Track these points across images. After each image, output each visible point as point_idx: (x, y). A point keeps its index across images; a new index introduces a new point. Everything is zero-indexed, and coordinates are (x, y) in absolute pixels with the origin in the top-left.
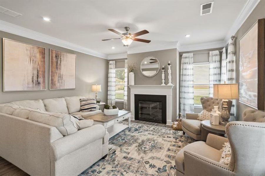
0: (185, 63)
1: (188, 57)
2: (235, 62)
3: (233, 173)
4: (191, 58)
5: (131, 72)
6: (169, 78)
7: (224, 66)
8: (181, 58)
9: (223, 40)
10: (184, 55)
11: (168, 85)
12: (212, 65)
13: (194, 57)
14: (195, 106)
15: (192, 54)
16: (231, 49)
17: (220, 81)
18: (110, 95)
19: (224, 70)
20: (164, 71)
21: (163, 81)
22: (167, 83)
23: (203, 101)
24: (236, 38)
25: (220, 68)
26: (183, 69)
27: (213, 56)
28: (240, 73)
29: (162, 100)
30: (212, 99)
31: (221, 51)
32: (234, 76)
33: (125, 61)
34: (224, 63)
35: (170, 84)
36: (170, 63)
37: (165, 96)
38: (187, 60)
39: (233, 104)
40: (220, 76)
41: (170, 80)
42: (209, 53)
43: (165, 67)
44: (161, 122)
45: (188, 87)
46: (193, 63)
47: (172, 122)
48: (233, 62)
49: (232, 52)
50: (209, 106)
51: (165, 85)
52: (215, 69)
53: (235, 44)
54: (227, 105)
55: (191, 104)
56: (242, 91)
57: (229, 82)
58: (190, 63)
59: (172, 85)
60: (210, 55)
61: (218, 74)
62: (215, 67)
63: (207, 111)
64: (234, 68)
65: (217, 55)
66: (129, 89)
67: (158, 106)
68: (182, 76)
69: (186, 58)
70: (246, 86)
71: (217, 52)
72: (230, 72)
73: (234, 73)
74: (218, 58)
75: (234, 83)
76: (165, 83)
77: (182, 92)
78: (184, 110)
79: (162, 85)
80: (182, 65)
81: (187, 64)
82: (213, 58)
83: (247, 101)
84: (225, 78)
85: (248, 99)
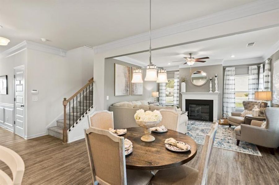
0: (228, 75)
1: (231, 71)
2: (270, 76)
3: (267, 130)
4: (234, 71)
5: (183, 82)
6: (216, 87)
7: (261, 78)
8: (225, 71)
9: (261, 58)
10: (227, 69)
11: (215, 92)
12: (251, 77)
13: (235, 71)
14: (236, 109)
15: (234, 68)
16: (267, 67)
17: (258, 89)
18: (161, 100)
19: (261, 81)
20: (212, 82)
21: (211, 89)
22: (214, 90)
23: (244, 103)
24: (271, 60)
25: (258, 79)
26: (226, 80)
27: (252, 69)
28: (273, 84)
29: (209, 104)
30: (252, 102)
31: (259, 66)
32: (269, 86)
33: (174, 73)
34: (261, 76)
35: (216, 91)
36: (216, 75)
37: (213, 101)
38: (229, 73)
39: (268, 105)
40: (258, 85)
41: (217, 88)
42: (248, 68)
43: (212, 78)
44: (208, 120)
45: (230, 94)
46: (234, 75)
47: (218, 120)
48: (268, 76)
49: (268, 69)
50: (250, 107)
51: (212, 92)
52: (254, 80)
53: (270, 63)
54: (264, 104)
55: (232, 107)
56: (274, 96)
57: (266, 90)
58: (232, 75)
59: (218, 92)
60: (250, 69)
61: (257, 84)
62: (254, 78)
63: (248, 110)
64: (270, 81)
65: (255, 69)
66: (181, 95)
67: (200, 110)
68: (225, 85)
69: (229, 71)
70: (277, 92)
71: (256, 67)
72: (267, 83)
73: (270, 84)
74: (256, 71)
75: (269, 91)
76: (212, 91)
77: (225, 98)
78: (227, 112)
79: (210, 92)
80: (225, 76)
81: (229, 76)
82: (252, 72)
83: (277, 102)
84: (262, 87)
85: (278, 100)
